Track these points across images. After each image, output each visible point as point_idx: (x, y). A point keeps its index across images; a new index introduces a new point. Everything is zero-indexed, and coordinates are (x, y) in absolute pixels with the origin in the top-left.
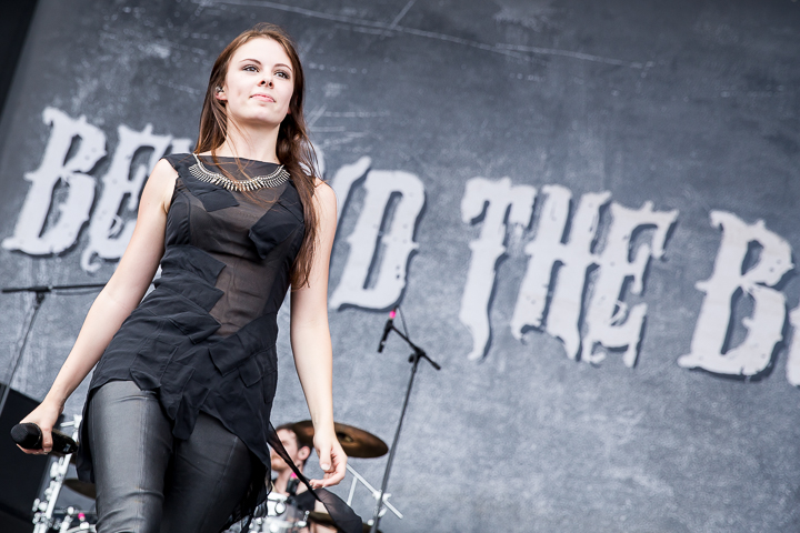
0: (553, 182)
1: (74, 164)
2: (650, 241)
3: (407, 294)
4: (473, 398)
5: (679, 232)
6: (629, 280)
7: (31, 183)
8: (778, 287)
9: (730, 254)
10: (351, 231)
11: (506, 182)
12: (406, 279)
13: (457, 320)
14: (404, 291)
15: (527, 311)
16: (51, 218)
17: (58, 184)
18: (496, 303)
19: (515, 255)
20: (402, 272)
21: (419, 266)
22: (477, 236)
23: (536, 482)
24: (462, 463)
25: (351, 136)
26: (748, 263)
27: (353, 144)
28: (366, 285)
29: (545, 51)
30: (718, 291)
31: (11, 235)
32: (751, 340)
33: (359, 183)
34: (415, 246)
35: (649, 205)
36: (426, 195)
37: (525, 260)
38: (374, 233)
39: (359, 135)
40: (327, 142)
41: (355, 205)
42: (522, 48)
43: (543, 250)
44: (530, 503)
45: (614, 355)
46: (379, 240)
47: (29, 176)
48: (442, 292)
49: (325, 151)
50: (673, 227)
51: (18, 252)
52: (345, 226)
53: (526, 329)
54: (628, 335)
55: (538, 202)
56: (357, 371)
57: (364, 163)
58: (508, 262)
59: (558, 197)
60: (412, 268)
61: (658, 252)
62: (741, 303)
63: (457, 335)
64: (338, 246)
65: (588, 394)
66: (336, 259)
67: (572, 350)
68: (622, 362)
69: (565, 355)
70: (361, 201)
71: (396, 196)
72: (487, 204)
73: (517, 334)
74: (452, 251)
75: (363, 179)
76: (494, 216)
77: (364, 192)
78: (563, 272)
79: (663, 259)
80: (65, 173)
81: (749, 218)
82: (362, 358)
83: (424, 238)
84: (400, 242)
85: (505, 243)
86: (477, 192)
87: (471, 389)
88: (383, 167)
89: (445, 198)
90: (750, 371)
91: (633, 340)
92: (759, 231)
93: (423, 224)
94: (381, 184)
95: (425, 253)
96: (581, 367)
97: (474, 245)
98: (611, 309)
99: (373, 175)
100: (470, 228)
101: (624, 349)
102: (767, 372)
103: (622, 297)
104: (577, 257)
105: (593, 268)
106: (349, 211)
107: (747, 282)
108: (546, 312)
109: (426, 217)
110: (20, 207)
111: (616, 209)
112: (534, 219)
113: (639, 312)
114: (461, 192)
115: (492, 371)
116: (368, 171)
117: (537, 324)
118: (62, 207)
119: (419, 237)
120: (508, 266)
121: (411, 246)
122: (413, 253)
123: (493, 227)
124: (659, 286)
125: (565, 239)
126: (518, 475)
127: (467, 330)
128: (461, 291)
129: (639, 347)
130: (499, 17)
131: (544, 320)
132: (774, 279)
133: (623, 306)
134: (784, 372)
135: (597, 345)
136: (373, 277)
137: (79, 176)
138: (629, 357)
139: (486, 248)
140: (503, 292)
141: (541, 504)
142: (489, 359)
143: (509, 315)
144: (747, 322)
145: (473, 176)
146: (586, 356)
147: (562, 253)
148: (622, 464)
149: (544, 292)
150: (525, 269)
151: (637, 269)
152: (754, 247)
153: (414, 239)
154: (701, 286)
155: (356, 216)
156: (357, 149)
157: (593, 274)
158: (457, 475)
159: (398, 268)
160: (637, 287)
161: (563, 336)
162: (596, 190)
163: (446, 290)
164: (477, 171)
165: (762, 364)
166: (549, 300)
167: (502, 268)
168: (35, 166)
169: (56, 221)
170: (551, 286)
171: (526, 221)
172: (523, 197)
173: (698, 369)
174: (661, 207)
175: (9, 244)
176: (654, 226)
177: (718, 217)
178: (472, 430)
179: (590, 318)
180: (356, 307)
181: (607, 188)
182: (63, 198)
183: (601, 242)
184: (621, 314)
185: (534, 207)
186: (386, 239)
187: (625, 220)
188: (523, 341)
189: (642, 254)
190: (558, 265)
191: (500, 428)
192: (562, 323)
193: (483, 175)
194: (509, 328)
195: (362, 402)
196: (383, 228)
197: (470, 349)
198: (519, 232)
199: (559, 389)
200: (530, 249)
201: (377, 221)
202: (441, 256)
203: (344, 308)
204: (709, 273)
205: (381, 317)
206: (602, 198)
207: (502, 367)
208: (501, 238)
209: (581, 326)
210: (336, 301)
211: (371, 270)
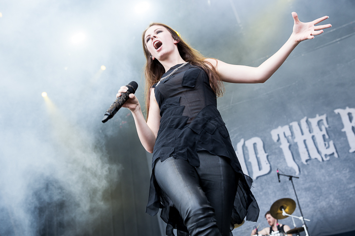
0: (291, 122)
2: (323, 124)
3: (272, 167)
4: (303, 184)
5: (329, 119)
6: (324, 136)
9: (345, 119)
10: (249, 158)
11: (280, 127)
12: (269, 163)
13: (287, 166)
14: (270, 167)
15: (304, 157)
18: (295, 158)
19: (292, 144)
20: (267, 162)
21: (271, 158)
22: (280, 144)
23: (332, 197)
24: (310, 202)
25: (235, 135)
26: (351, 119)
27: (237, 137)
28: (260, 169)
29: (271, 92)
30: (348, 129)
33: (244, 146)
34: (267, 154)
35: (317, 115)
36: (262, 140)
37: (296, 143)
38: (254, 156)
39: (237, 134)
41: (246, 152)
42: (265, 94)
43: (299, 139)
44: (333, 203)
45: (332, 156)
46: (256, 157)
48: (280, 162)
50: (327, 119)
52: (246, 157)
53: (307, 161)
54: (332, 150)
55: (291, 128)
56: (270, 192)
58: (292, 146)
59: (295, 125)
60: (269, 160)
61: (327, 126)
63: (290, 171)
64: (247, 163)
65: (331, 169)
66: (249, 167)
67: (320, 159)
68: (335, 157)
69: (319, 162)
70: (247, 150)
71: (255, 144)
72: (278, 135)
73: (305, 163)
74: (277, 151)
75: (244, 144)
76: (282, 137)
77: (246, 147)
78: (307, 142)
79: (329, 127)
81: (344, 108)
82: (269, 188)
84: (263, 156)
85: (288, 142)
86: (275, 134)
87: (302, 182)
88: (248, 139)
89: (268, 139)
91: (334, 150)
92: (348, 110)
93: (266, 148)
94: (249, 144)
95: (271, 155)
96: (325, 163)
97: (281, 147)
98: (324, 145)
99: (246, 142)
100: (278, 143)
101: (333, 154)
103: (325, 140)
104: (308, 136)
105: (313, 137)
106: (245, 154)
107: (353, 124)
108: (309, 154)
109: (265, 146)
111: (310, 120)
112: (292, 133)
113: (331, 143)
114: (271, 135)
115: (304, 175)
116: (244, 142)
117: (308, 158)
119: (267, 151)
120: (293, 148)
121: (266, 155)
122: (267, 156)
123: (283, 140)
124: (333, 135)
125: (303, 134)
126: (326, 198)
127: (292, 168)
128: (285, 159)
129: (337, 152)
131: (310, 156)
133: (326, 143)
135: (326, 155)
136: (260, 167)
138: (336, 155)
139: (285, 146)
140: (295, 155)
141: (336, 202)
142: (302, 172)
143: (300, 159)
145: (271, 130)
146: (325, 159)
147: (304, 137)
148: (351, 183)
149: (305, 150)
150: (297, 146)
151: (324, 132)
152: (349, 114)
153: (266, 153)
154: (343, 130)
155: (248, 154)
156: (239, 138)
157: (314, 138)
158: (311, 205)
160: (327, 137)
161: (316, 157)
162: (303, 118)
163: (281, 161)
164: (272, 129)
166: (308, 151)
167: (291, 149)
170: (306, 147)
171: (290, 134)
172: (286, 129)
174: (321, 115)
176: (322, 120)
177: (337, 111)
178: (308, 192)
179: (320, 149)
180: (260, 176)
181: (305, 116)
183: (311, 130)
184: (327, 145)
185: (290, 130)
186: (258, 156)
187: (314, 122)
188: (308, 164)
189: (323, 128)
190: (305, 141)
191: (315, 188)
192: (314, 155)
193: (274, 128)
194: (302, 163)
196: (256, 153)
197: (295, 172)
198: (290, 138)
199: (323, 171)
200: (295, 141)
201: (253, 152)
202: (275, 153)
203: (257, 178)
204: (343, 126)
205: (268, 176)
206: (305, 119)
207: (306, 173)
208: (286, 141)
209: (319, 152)
210: (254, 177)
211: (259, 165)
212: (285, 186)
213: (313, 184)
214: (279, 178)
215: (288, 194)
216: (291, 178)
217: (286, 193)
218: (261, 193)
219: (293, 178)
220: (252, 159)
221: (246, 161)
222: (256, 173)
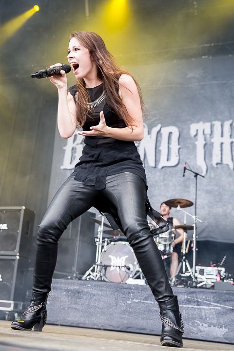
0: (215, 120)
1: (77, 142)
3: (181, 161)
4: (206, 186)
7: (65, 150)
10: (160, 146)
11: (201, 123)
12: (179, 156)
13: (196, 165)
14: (179, 160)
15: (216, 159)
16: (73, 158)
17: (73, 149)
18: (206, 158)
19: (209, 143)
20: (177, 154)
21: (182, 152)
22: (197, 140)
23: (230, 207)
24: (207, 204)
25: (154, 119)
27: (155, 121)
28: (168, 160)
29: (204, 83)
31: (62, 165)
33: (159, 132)
34: (179, 147)
36: (179, 131)
37: (212, 144)
38: (167, 145)
39: (156, 118)
40: (147, 122)
41: (159, 138)
42: (197, 84)
43: (217, 140)
44: (230, 213)
46: (168, 147)
47: (64, 148)
49: (147, 124)
51: (65, 169)
52: (158, 145)
53: (217, 164)
55: (212, 127)
56: (171, 184)
58: (207, 145)
59: (217, 124)
60: (180, 153)
63: (197, 169)
64: (157, 151)
66: (157, 155)
67: (231, 167)
69: (230, 169)
70: (161, 137)
71: (170, 133)
72: (197, 130)
73: (215, 165)
74: (190, 146)
75: (160, 130)
76: (200, 133)
77: (161, 134)
78: (224, 146)
80: (74, 145)
82: (171, 181)
83: (182, 144)
84: (175, 146)
85: (205, 140)
86: (194, 128)
88: (165, 126)
89: (185, 131)
93: (180, 140)
94: (165, 131)
95: (183, 148)
97: (196, 143)
99: (162, 129)
100: (194, 138)
104: (227, 140)
105: (232, 143)
106: (158, 140)
108: (222, 158)
109: (181, 138)
110: (63, 157)
112: (212, 132)
114: (189, 128)
115: (210, 177)
117: (220, 162)
118: (75, 155)
120: (208, 147)
121: (178, 147)
122: (179, 149)
123: (200, 136)
125: (222, 136)
126: (225, 206)
127: (200, 167)
128: (196, 157)
130: (188, 76)
131: (222, 160)
136: (169, 157)
137: (78, 145)
139: (200, 143)
140: (208, 154)
142: (208, 174)
143: (211, 160)
145: (191, 123)
147: (222, 140)
149: (220, 152)
150: (213, 147)
153: (179, 145)
155: (161, 141)
156: (156, 122)
157: (233, 145)
158: (206, 208)
159: (176, 153)
161: (228, 163)
162: (228, 120)
163: (191, 157)
164: (193, 122)
166: (222, 154)
167: (206, 147)
168: (65, 145)
169: (74, 159)
170: (222, 150)
171: (209, 132)
172: (207, 126)
175: (62, 167)
178: (208, 195)
180: (166, 167)
181: (231, 119)
182: (75, 152)
183: (233, 134)
185: (211, 128)
186: (170, 146)
188: (217, 168)
190: (222, 144)
191: (217, 193)
192: (227, 160)
193: (194, 123)
194: (212, 164)
195: (174, 193)
196: (169, 143)
197: (202, 172)
198: (208, 136)
199: (231, 179)
200: (213, 140)
201: (167, 141)
202: (188, 148)
203: (163, 168)
205: (174, 168)
206: (230, 122)
207: (212, 175)
208: (203, 139)
209: (233, 159)
210: (160, 166)
211: (168, 156)
212: (188, 183)
213: (216, 188)
214: (184, 172)
215: (188, 191)
216: (196, 175)
217: (186, 190)
218: (162, 184)
219: (198, 176)
220: (164, 148)
221: (156, 148)
222: (163, 162)
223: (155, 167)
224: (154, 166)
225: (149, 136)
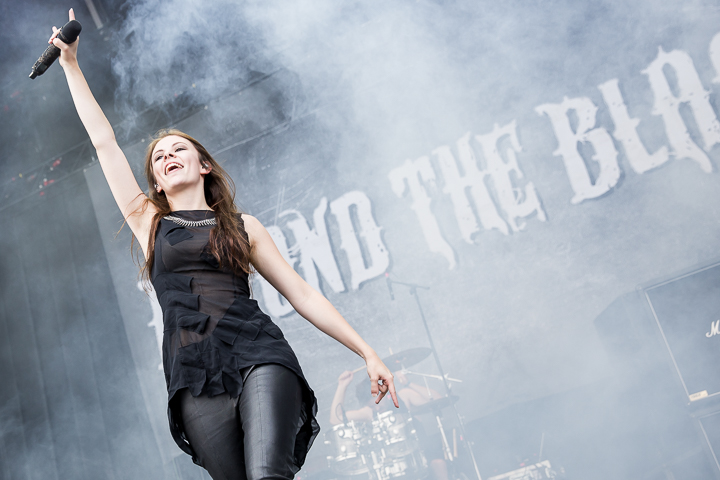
0: (435, 147)
2: (510, 145)
3: (394, 257)
5: (524, 131)
6: (512, 174)
8: (597, 126)
9: (561, 126)
10: (340, 241)
11: (408, 163)
12: (387, 249)
14: (390, 256)
15: (467, 227)
19: (439, 198)
20: (382, 246)
21: (390, 237)
22: (411, 200)
25: (308, 192)
26: (574, 125)
27: (311, 195)
28: (367, 265)
30: (568, 150)
32: (603, 166)
33: (328, 214)
34: (381, 228)
35: (496, 126)
36: (369, 197)
37: (448, 197)
38: (353, 235)
39: (312, 189)
40: (298, 204)
41: (333, 227)
43: (454, 186)
45: (532, 219)
46: (358, 237)
49: (299, 209)
50: (518, 129)
52: (334, 241)
53: (473, 236)
54: (532, 204)
55: (434, 163)
57: (324, 202)
58: (438, 205)
59: (443, 153)
61: (519, 149)
62: (585, 149)
64: (338, 256)
65: (530, 250)
66: (342, 263)
67: (504, 230)
68: (538, 221)
69: (503, 235)
71: (352, 209)
73: (471, 242)
74: (404, 218)
75: (329, 208)
76: (414, 184)
77: (334, 217)
79: (523, 150)
81: (558, 101)
83: (382, 221)
84: (371, 232)
87: (463, 286)
88: (336, 197)
89: (381, 192)
90: (613, 183)
91: (537, 205)
92: (569, 103)
93: (378, 214)
94: (340, 208)
95: (389, 229)
96: (516, 237)
98: (512, 196)
99: (332, 205)
101: (535, 213)
102: (623, 176)
103: (514, 185)
105: (487, 179)
106: (332, 234)
107: (580, 136)
108: (478, 220)
109: (377, 209)
111: (479, 138)
112: (438, 172)
113: (530, 189)
114: (388, 183)
115: (468, 269)
116: (328, 204)
117: (478, 229)
119: (379, 222)
120: (440, 207)
121: (378, 230)
122: (382, 233)
124: (532, 168)
125: (462, 174)
129: (542, 206)
131: (480, 225)
132: (592, 123)
133: (519, 190)
134: (632, 170)
135: (517, 220)
136: (368, 259)
138: (541, 216)
139: (421, 203)
143: (458, 233)
144: (595, 158)
146: (515, 229)
147: (465, 181)
149: (470, 210)
150: (451, 203)
151: (513, 164)
152: (571, 113)
153: (378, 225)
154: (556, 153)
155: (338, 232)
156: (315, 197)
157: (489, 182)
159: (379, 246)
160: (519, 175)
161: (495, 226)
162: (461, 136)
164: (391, 167)
165: (617, 174)
166: (475, 212)
170: (472, 204)
171: (433, 176)
172: (422, 165)
173: (585, 201)
174: (504, 123)
176: (507, 135)
177: (540, 109)
179: (504, 207)
180: (368, 281)
183: (482, 161)
184: (520, 195)
185: (433, 165)
186: (362, 234)
187: (488, 142)
188: (476, 244)
189: (510, 154)
190: (468, 190)
192: (491, 220)
196: (356, 227)
198: (433, 185)
200: (446, 190)
201: (351, 227)
203: (361, 285)
204: (556, 144)
206: (467, 137)
207: (472, 264)
208: (424, 194)
209: (501, 214)
210: (355, 285)
211: (364, 257)
220: (349, 243)
221: (333, 251)
222: (359, 274)
223: (346, 290)
224: (343, 289)
225: (313, 231)
